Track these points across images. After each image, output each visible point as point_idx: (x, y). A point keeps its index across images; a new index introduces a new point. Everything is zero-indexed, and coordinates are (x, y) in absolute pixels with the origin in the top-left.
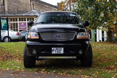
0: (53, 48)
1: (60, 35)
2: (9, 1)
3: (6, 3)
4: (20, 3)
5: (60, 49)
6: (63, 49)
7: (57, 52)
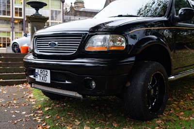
1: (56, 43)
7: (41, 78)
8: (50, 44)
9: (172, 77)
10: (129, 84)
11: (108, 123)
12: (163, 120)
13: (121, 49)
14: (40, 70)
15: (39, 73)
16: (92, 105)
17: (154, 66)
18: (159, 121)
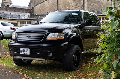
0: (21, 49)
1: (31, 36)
2: (89, 3)
3: (86, 5)
4: (100, 3)
5: (27, 50)
6: (29, 49)
7: (24, 53)
8: (27, 36)
9: (83, 52)
10: (65, 54)
11: (56, 72)
12: (80, 70)
13: (63, 39)
14: (23, 49)
15: (23, 50)
16: (44, 67)
17: (76, 47)
18: (79, 71)
